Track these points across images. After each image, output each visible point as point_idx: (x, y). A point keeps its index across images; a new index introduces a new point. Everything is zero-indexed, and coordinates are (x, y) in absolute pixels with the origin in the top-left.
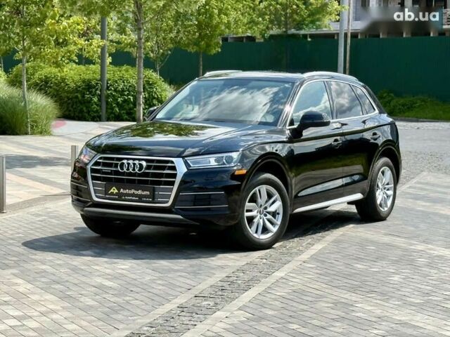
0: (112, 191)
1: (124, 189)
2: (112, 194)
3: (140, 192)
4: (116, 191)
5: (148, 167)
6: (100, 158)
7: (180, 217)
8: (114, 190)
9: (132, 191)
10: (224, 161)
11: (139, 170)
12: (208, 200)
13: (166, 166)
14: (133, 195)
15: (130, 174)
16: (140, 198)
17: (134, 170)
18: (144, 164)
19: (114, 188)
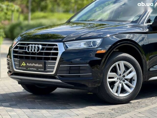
0: (23, 64)
1: (29, 63)
2: (23, 66)
3: (37, 65)
4: (25, 65)
5: (43, 49)
6: (19, 44)
7: (60, 81)
8: (24, 64)
9: (33, 64)
10: (92, 44)
11: (38, 51)
12: (78, 70)
13: (52, 48)
14: (34, 67)
15: (33, 54)
16: (37, 69)
17: (34, 51)
18: (41, 47)
19: (24, 63)
